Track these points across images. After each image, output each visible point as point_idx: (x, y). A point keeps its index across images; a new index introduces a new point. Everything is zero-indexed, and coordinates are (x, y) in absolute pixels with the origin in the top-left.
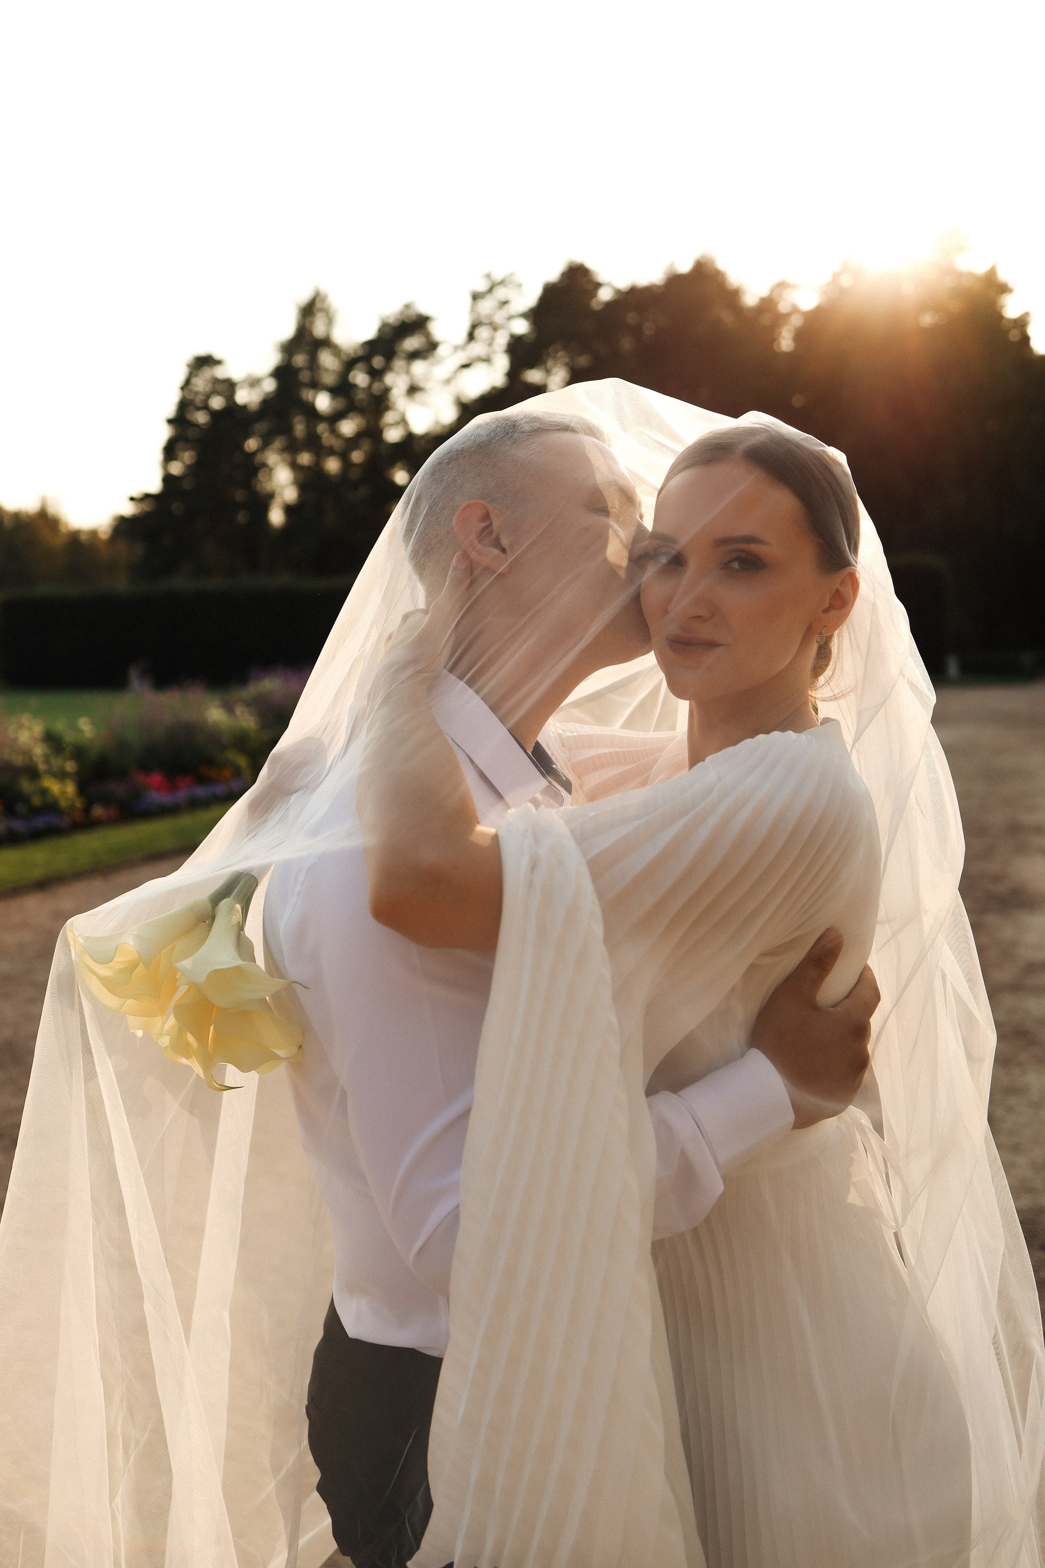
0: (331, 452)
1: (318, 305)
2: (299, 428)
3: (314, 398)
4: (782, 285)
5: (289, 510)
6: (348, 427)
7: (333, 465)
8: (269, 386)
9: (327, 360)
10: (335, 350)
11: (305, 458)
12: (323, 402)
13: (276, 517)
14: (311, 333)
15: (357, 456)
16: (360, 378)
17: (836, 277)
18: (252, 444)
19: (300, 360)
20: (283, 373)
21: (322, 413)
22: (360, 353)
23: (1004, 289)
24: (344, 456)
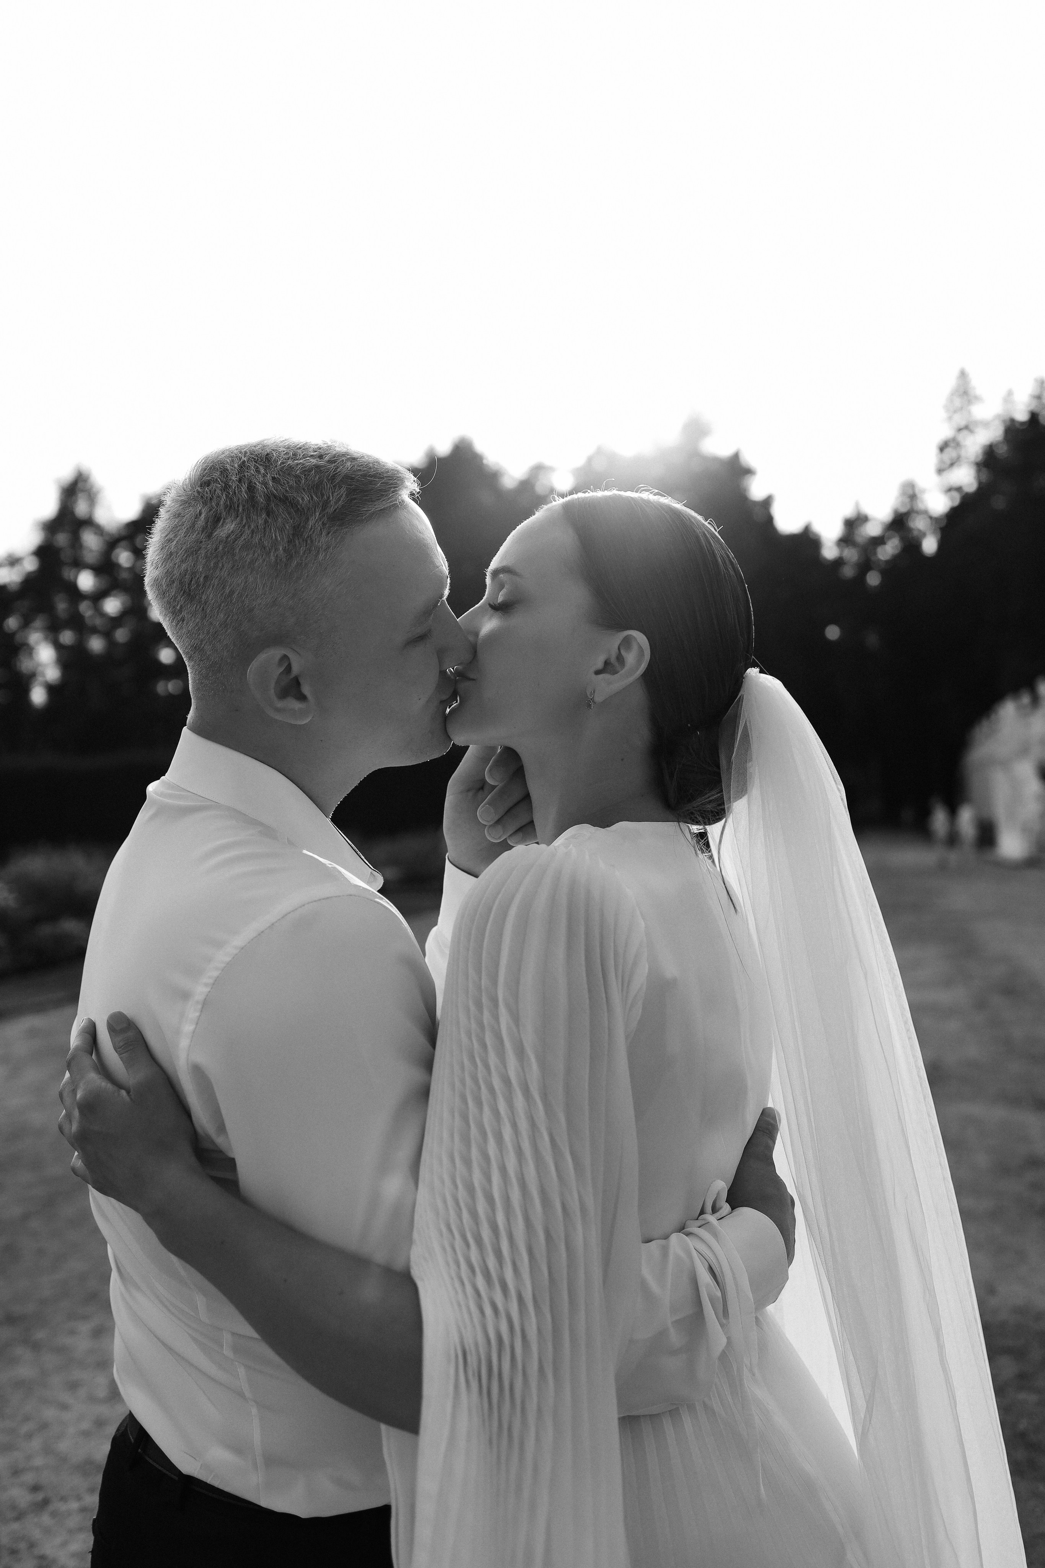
0: (94, 631)
1: (80, 485)
2: (62, 606)
3: (76, 578)
4: (538, 469)
5: (51, 689)
6: (112, 606)
7: (96, 644)
8: (30, 565)
9: (91, 541)
10: (98, 529)
11: (67, 637)
12: (86, 581)
13: (38, 696)
14: (72, 513)
15: (121, 635)
16: (124, 558)
17: (590, 460)
18: (12, 623)
19: (62, 539)
20: (44, 552)
21: (83, 593)
22: (124, 533)
23: (748, 472)
24: (108, 635)
